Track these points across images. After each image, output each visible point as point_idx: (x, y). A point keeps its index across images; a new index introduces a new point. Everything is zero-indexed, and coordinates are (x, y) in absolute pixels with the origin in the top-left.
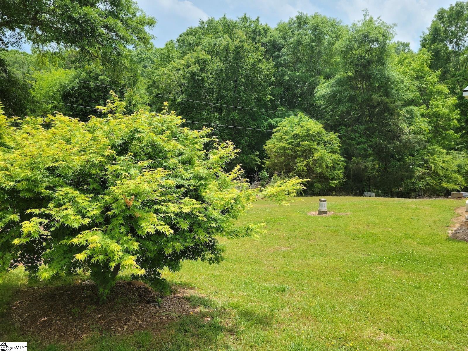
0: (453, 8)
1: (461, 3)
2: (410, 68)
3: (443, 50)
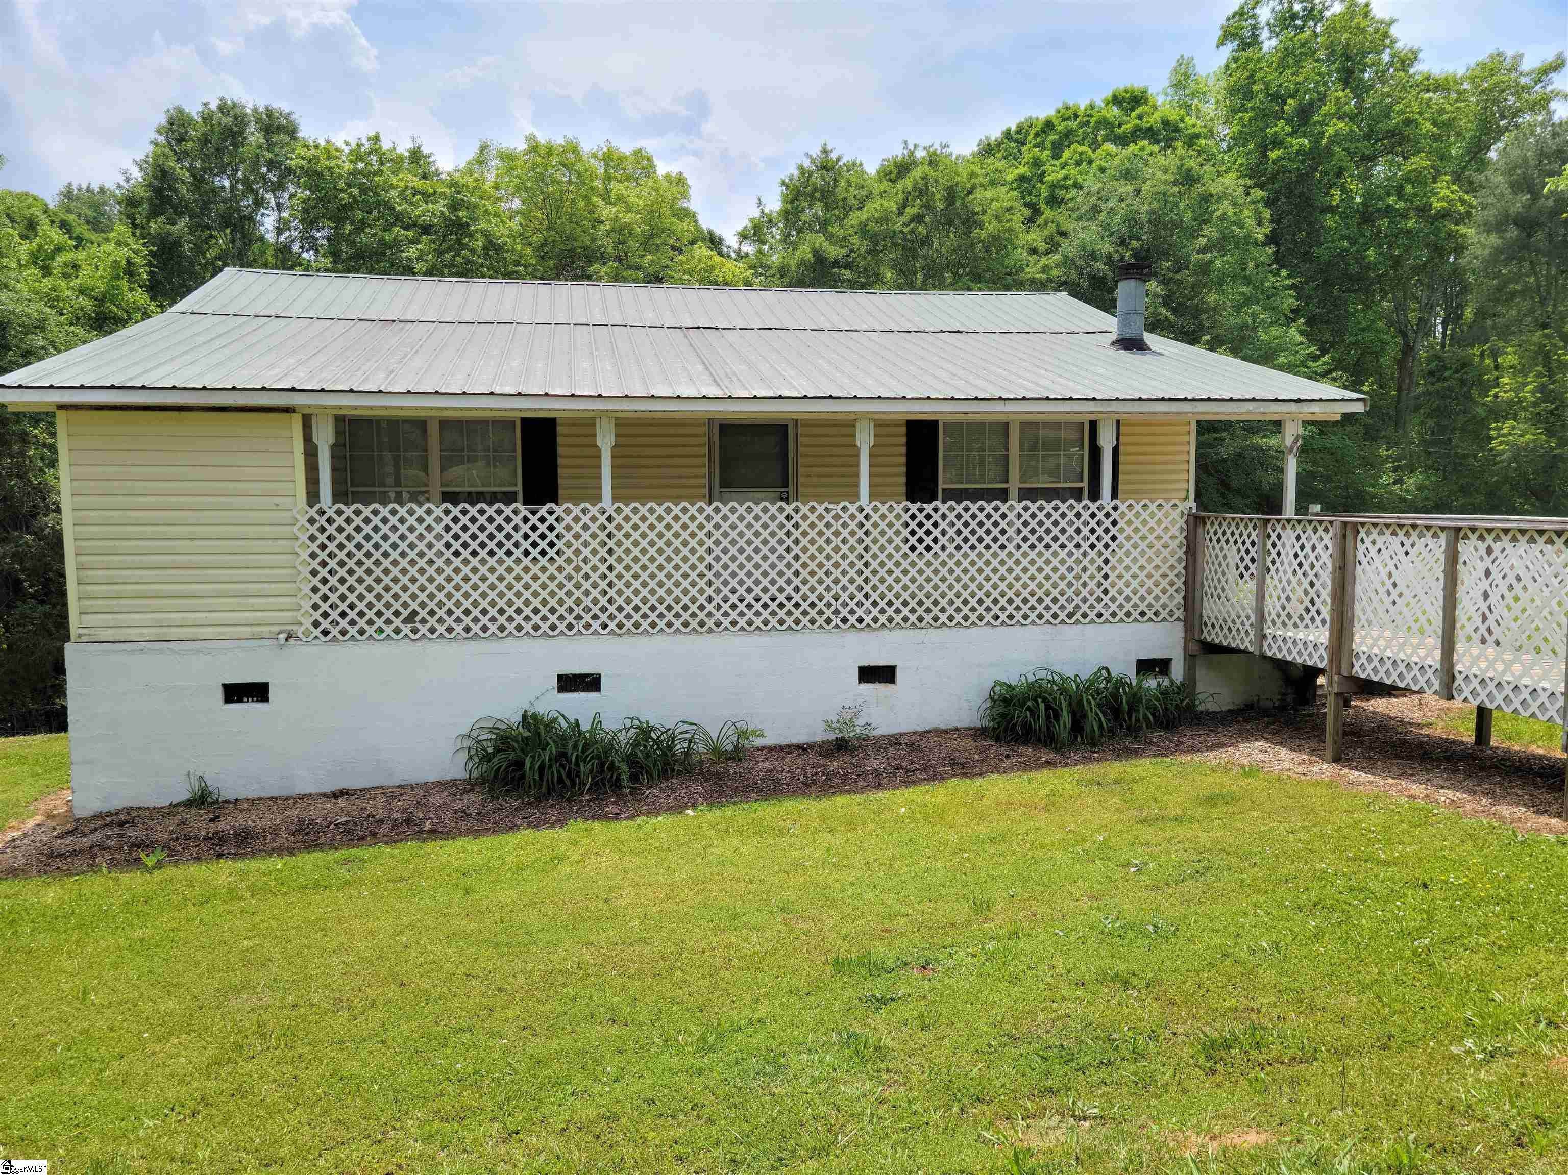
0: (211, 118)
1: (234, 105)
2: (76, 282)
3: (189, 242)
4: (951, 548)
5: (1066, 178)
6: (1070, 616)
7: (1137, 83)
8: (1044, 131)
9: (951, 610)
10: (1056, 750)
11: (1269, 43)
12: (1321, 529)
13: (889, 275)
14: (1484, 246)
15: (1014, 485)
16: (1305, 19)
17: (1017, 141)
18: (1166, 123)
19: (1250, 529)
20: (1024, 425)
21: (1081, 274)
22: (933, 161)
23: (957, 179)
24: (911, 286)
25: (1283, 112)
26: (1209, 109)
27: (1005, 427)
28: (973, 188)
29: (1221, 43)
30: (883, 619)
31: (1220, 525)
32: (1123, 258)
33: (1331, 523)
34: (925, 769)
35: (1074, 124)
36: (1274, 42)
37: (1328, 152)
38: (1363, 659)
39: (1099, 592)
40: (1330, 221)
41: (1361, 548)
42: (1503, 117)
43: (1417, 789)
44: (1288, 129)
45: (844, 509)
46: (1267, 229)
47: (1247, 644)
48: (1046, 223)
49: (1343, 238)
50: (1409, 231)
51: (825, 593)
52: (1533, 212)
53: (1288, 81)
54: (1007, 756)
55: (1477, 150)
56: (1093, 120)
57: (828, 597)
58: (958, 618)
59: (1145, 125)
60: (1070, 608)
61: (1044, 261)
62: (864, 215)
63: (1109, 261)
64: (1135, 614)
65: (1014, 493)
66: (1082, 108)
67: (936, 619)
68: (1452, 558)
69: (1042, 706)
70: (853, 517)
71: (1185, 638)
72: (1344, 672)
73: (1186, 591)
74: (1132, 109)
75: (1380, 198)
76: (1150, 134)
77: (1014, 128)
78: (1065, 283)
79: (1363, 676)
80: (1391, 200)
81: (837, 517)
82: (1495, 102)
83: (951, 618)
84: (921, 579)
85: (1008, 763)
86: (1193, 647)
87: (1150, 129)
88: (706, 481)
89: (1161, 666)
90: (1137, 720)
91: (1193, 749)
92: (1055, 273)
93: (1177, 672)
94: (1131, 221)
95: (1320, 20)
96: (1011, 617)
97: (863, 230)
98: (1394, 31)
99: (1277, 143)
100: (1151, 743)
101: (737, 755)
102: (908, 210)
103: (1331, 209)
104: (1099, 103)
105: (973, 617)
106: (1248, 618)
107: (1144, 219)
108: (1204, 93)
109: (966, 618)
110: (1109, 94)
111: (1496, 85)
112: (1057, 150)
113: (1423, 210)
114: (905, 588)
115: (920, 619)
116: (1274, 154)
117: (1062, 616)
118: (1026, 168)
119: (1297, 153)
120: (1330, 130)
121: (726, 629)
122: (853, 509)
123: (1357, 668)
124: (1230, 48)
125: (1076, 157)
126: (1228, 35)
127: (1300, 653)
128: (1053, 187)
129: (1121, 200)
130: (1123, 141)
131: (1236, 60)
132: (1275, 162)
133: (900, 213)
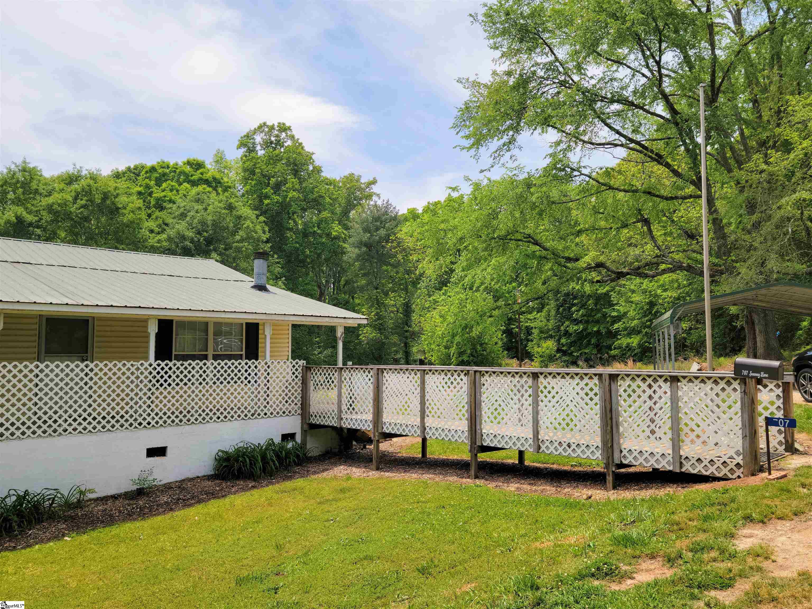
4: (197, 384)
5: (165, 196)
6: (253, 415)
7: (200, 158)
8: (151, 171)
9: (196, 416)
10: (255, 480)
11: (261, 153)
12: (367, 371)
13: (63, 234)
14: (353, 253)
15: (210, 353)
16: (276, 144)
17: (134, 173)
18: (214, 179)
19: (334, 372)
20: (215, 323)
21: (178, 246)
22: (94, 178)
23: (109, 189)
24: (75, 242)
25: (269, 183)
26: (232, 175)
27: (207, 324)
28: (118, 194)
29: (239, 147)
30: (161, 422)
31: (318, 371)
32: (199, 240)
33: (372, 369)
34: (193, 498)
35: (168, 171)
36: (263, 152)
37: (289, 205)
38: (387, 425)
39: (265, 403)
40: (289, 234)
41: (384, 380)
42: (355, 200)
43: (414, 476)
44: (272, 191)
45: (142, 364)
46: (267, 235)
47: (333, 422)
48: (157, 218)
49: (297, 242)
50: (323, 243)
51: (129, 410)
52: (371, 240)
53: (269, 170)
54: (233, 486)
55: (346, 213)
56: (178, 171)
57: (131, 412)
58: (200, 419)
59: (204, 178)
60: (253, 411)
61: (158, 237)
62: (50, 200)
63: (192, 241)
64: (281, 413)
65: (210, 357)
66: (172, 164)
67: (189, 420)
68: (423, 383)
69: (248, 460)
70: (146, 369)
71: (302, 422)
72: (380, 431)
73: (302, 401)
74: (197, 169)
75: (311, 227)
76: (207, 182)
77: (132, 167)
78: (169, 249)
79: (388, 432)
80: (316, 229)
81: (138, 369)
82: (353, 193)
83: (196, 420)
84: (181, 400)
85: (233, 490)
86: (306, 427)
87: (207, 180)
88: (36, 350)
89: (291, 436)
90: (290, 462)
91: (315, 473)
92: (165, 244)
93: (298, 438)
94: (203, 223)
95: (283, 146)
96: (225, 417)
97: (50, 209)
98: (314, 157)
99: (267, 197)
100: (296, 472)
101: (79, 504)
102: (78, 201)
103: (291, 229)
104: (180, 163)
105: (207, 418)
106: (333, 411)
107: (209, 223)
108: (230, 168)
109: (204, 419)
110: (185, 160)
111: (353, 186)
112: (159, 182)
113: (328, 235)
114: (173, 405)
115: (181, 421)
116: (266, 202)
117: (249, 415)
118: (142, 188)
119: (277, 202)
120: (290, 195)
121: (70, 433)
122: (146, 364)
123: (385, 428)
124: (243, 150)
125: (170, 187)
126: (242, 144)
127: (359, 425)
128: (158, 200)
129: (197, 212)
130: (194, 184)
131: (246, 156)
132: (267, 205)
133: (74, 203)
